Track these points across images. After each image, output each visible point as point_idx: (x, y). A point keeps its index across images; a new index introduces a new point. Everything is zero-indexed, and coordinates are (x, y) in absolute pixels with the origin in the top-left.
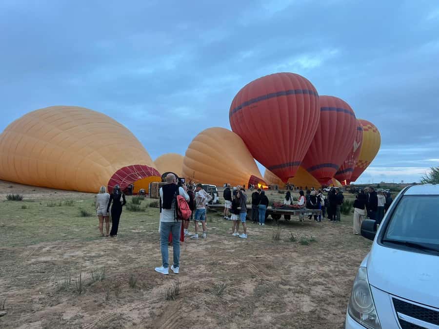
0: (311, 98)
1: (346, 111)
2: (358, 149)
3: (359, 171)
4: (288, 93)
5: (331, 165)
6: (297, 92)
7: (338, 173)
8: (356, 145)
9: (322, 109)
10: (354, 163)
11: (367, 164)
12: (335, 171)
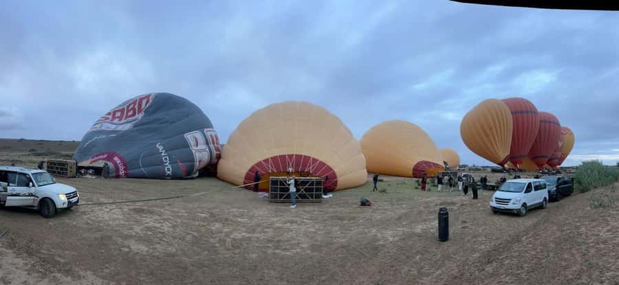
0: (532, 116)
1: (554, 123)
2: (562, 146)
3: (562, 159)
4: (522, 112)
5: (544, 157)
6: (527, 112)
7: (549, 160)
8: (560, 144)
9: (541, 121)
10: (559, 154)
11: (567, 154)
12: (547, 159)
